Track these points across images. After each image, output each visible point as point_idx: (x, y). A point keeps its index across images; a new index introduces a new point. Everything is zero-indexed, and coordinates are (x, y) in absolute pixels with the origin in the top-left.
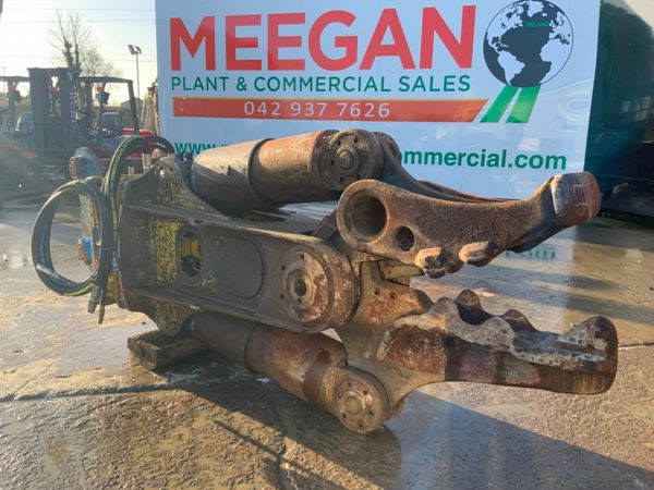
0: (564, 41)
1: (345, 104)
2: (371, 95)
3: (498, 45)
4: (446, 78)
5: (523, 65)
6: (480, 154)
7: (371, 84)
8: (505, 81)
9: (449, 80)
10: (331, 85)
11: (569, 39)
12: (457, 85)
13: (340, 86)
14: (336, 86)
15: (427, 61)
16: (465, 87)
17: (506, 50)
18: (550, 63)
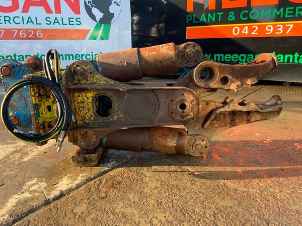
0: (118, 5)
1: (16, 31)
2: (30, 26)
3: (91, 4)
4: (69, 18)
5: (103, 14)
6: (91, 54)
7: (30, 20)
8: (96, 21)
9: (71, 20)
10: (5, 21)
11: (120, 4)
12: (75, 22)
13: (11, 21)
14: (8, 21)
15: (58, 10)
16: (79, 23)
17: (95, 7)
18: (113, 14)
